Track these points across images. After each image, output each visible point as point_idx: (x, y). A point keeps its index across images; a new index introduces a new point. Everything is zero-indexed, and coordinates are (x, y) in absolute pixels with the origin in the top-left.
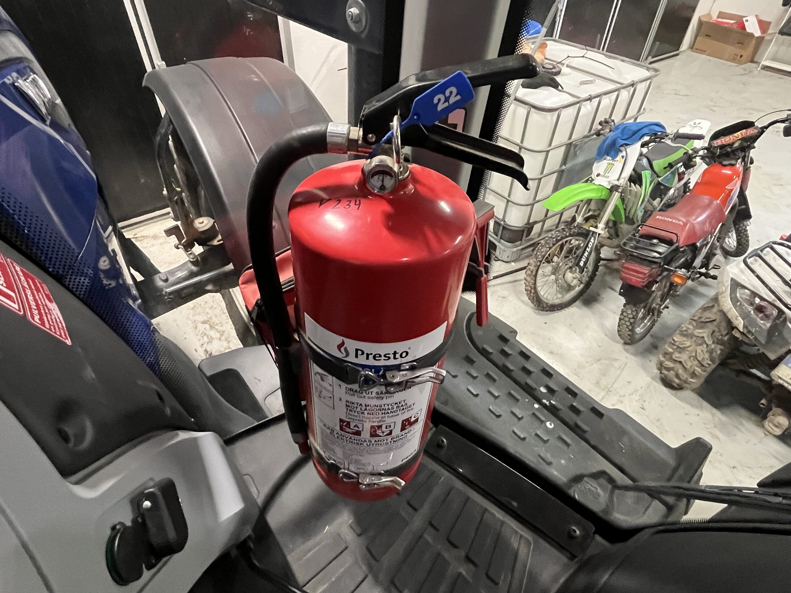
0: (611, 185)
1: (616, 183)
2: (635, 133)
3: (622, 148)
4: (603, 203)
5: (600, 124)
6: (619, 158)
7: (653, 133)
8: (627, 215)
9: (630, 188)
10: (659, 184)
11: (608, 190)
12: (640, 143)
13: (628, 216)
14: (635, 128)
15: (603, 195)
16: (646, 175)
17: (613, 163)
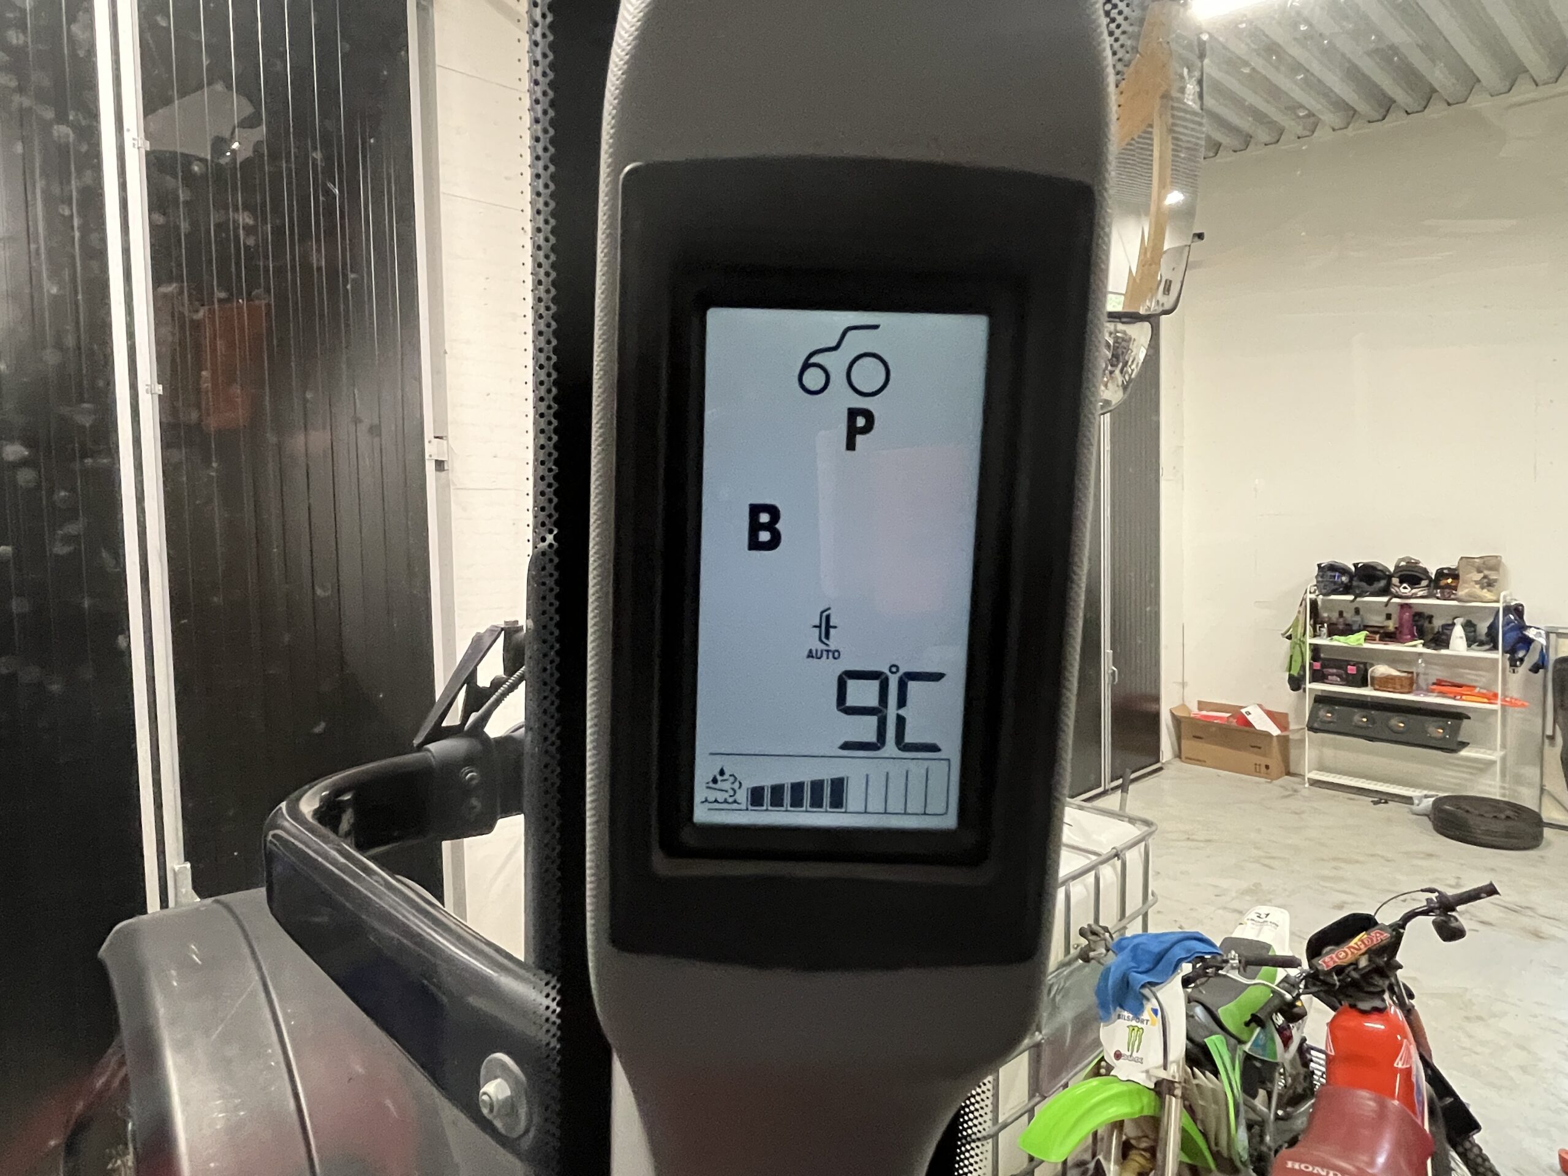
0: (1154, 1080)
1: (1163, 1074)
2: (1160, 957)
3: (1146, 992)
4: (1154, 1124)
5: (1082, 933)
6: (1147, 1014)
7: (1197, 957)
8: (1214, 1148)
9: (1195, 1082)
10: (1248, 1058)
11: (1152, 1092)
12: (1177, 980)
13: (1218, 1152)
14: (1156, 948)
15: (1145, 1105)
16: (1216, 1044)
17: (1140, 1025)
